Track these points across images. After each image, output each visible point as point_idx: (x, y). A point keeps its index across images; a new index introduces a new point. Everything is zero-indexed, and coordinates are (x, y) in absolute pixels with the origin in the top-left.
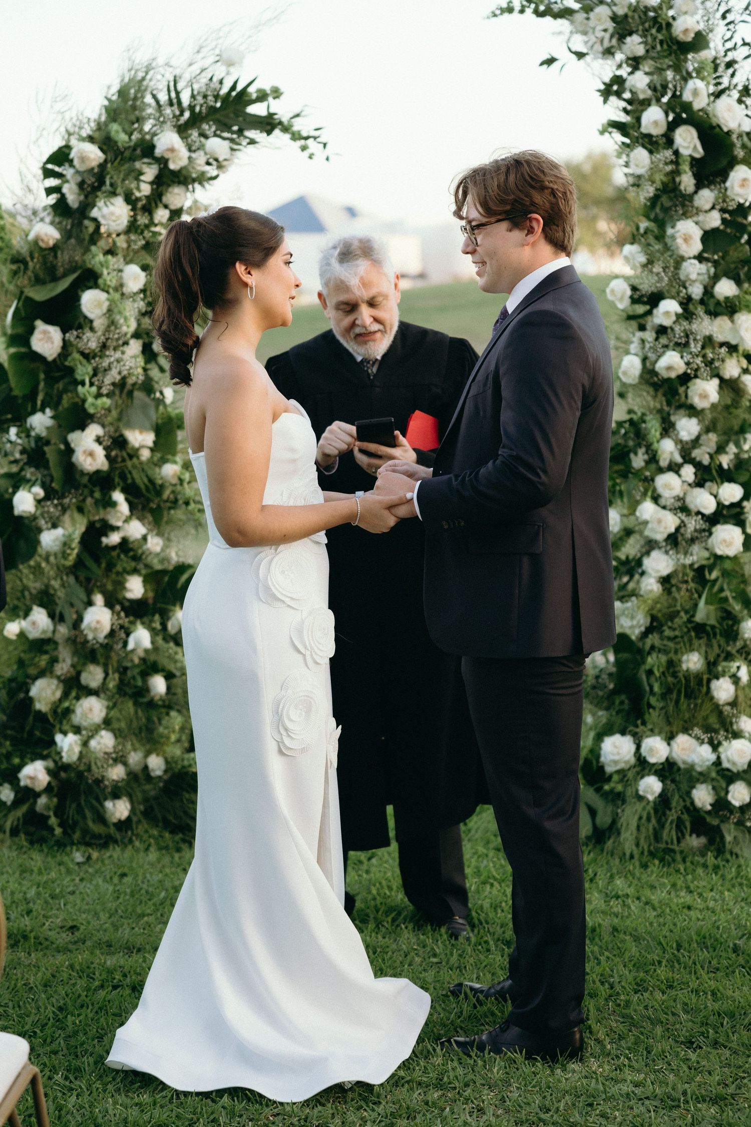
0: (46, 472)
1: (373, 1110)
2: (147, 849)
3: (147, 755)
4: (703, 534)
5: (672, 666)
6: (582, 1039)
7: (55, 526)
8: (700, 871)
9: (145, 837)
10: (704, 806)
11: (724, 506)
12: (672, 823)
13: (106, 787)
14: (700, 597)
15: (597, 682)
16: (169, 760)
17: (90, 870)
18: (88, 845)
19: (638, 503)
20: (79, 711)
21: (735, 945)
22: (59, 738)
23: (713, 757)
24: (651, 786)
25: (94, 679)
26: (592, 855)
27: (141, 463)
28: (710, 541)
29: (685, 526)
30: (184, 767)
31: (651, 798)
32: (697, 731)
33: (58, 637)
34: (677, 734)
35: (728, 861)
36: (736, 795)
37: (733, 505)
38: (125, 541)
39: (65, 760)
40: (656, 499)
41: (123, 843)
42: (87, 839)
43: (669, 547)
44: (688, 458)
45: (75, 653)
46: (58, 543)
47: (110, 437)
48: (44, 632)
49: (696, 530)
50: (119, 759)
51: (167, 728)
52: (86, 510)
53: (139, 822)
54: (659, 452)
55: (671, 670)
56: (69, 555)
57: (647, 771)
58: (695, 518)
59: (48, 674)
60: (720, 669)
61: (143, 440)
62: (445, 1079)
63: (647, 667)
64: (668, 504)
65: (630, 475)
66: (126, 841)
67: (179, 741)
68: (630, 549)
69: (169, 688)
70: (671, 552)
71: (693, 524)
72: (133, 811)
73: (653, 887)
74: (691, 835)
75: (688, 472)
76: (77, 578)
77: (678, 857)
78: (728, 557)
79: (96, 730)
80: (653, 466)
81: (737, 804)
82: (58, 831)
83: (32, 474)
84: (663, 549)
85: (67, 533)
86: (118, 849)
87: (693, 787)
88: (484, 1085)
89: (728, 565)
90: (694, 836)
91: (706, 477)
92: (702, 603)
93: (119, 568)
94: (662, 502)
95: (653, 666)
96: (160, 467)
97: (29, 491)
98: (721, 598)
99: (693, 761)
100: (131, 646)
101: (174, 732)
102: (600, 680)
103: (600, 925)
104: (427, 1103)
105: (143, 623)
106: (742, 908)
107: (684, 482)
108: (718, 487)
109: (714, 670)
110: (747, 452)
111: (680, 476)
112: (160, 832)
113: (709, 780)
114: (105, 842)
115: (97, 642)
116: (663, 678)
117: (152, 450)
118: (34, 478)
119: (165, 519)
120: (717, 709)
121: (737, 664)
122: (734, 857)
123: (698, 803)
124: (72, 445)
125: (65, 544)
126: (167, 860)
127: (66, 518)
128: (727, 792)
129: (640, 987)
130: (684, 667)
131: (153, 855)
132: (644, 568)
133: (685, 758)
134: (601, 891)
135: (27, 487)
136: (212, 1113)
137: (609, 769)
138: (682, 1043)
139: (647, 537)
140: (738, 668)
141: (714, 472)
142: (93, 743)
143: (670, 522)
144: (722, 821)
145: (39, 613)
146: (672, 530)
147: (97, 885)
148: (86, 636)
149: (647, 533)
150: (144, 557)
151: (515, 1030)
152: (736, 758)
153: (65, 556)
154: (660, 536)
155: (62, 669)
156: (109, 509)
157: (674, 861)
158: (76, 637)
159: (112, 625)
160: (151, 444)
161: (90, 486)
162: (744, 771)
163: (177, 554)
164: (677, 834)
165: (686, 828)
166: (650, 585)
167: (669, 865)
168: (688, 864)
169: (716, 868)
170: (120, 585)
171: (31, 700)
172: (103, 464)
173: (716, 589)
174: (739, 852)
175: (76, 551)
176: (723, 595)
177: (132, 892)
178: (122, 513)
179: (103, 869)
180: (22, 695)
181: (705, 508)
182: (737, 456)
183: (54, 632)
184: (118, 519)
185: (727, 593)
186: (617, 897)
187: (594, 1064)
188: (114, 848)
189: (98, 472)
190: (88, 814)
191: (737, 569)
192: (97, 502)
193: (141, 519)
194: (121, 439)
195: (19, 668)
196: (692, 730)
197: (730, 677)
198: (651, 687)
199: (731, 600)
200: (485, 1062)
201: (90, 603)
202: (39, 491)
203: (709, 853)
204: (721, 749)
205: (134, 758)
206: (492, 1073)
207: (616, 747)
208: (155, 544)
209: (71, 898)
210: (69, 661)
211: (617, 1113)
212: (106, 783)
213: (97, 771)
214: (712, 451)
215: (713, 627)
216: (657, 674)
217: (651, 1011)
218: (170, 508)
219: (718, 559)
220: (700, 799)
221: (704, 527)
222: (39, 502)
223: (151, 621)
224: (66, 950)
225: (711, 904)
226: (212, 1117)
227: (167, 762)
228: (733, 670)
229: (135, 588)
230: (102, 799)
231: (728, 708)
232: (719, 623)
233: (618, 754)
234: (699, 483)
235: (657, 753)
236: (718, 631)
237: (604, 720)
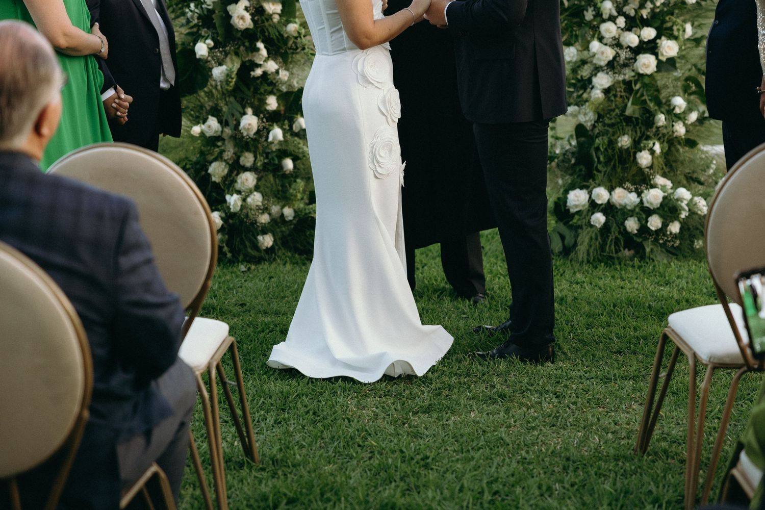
0: (214, 31)
1: (428, 387)
2: (284, 264)
3: (283, 207)
4: (631, 61)
5: (612, 143)
6: (553, 351)
7: (220, 64)
8: (630, 269)
9: (283, 257)
10: (632, 231)
11: (644, 42)
12: (612, 240)
13: (258, 226)
14: (629, 100)
15: (565, 158)
16: (297, 210)
17: (251, 276)
18: (249, 262)
19: (589, 42)
20: (239, 181)
21: (650, 305)
22: (228, 197)
23: (638, 200)
24: (599, 219)
25: (248, 161)
26: (562, 260)
27: (274, 23)
28: (635, 65)
29: (619, 56)
30: (306, 214)
31: (598, 226)
32: (628, 184)
33: (225, 136)
34: (615, 187)
35: (647, 263)
36: (653, 223)
37: (650, 41)
38: (265, 74)
39: (232, 210)
40: (601, 39)
41: (269, 260)
42: (247, 259)
43: (609, 70)
44: (620, 12)
45: (236, 145)
46: (223, 75)
47: (254, 7)
48: (216, 132)
49: (626, 58)
50: (265, 209)
51: (295, 190)
52: (240, 54)
53: (280, 248)
54: (602, 9)
55: (611, 147)
56: (230, 82)
57: (596, 210)
58: (625, 50)
59: (219, 159)
60: (642, 145)
61: (275, 9)
62: (471, 372)
63: (596, 145)
64: (608, 42)
65: (583, 25)
66: (272, 259)
67: (302, 199)
68: (585, 72)
69: (295, 167)
70: (610, 73)
71: (624, 55)
72: (275, 241)
73: (600, 278)
74: (624, 249)
75: (621, 21)
76: (235, 98)
77: (616, 261)
78: (647, 75)
79: (250, 192)
80: (598, 19)
81: (653, 229)
82: (229, 255)
83: (205, 32)
84: (605, 71)
85: (229, 69)
86: (267, 264)
87: (626, 219)
88: (494, 374)
89: (646, 80)
90: (626, 250)
91: (633, 25)
92: (629, 104)
93: (262, 90)
94: (605, 41)
95: (599, 144)
96: (286, 26)
97: (205, 43)
98: (643, 101)
99: (625, 203)
100: (270, 139)
101: (299, 192)
102: (566, 156)
103: (566, 296)
104: (460, 383)
105: (278, 125)
106: (655, 287)
107: (618, 28)
108: (641, 30)
109: (639, 146)
110: (658, 7)
111: (616, 24)
112: (292, 255)
113: (635, 215)
114: (258, 261)
115: (249, 137)
116: (606, 153)
117: (280, 15)
118: (206, 35)
119: (290, 60)
120: (640, 170)
121: (654, 141)
122: (651, 261)
123: (629, 229)
124: (230, 13)
125: (227, 75)
126: (297, 269)
127: (228, 59)
128: (647, 222)
129: (589, 326)
130: (619, 145)
131: (288, 267)
132: (593, 84)
133: (621, 202)
134: (567, 281)
135: (203, 40)
136: (333, 389)
137: (573, 210)
138: (615, 352)
139: (595, 64)
140: (654, 144)
141: (638, 21)
142: (249, 200)
143: (610, 53)
144: (644, 240)
145: (212, 120)
146: (611, 58)
147: (256, 283)
148: (242, 133)
149: (595, 61)
150: (277, 84)
151: (513, 347)
152: (652, 200)
153: (228, 82)
154: (603, 63)
155: (228, 155)
156: (254, 53)
157: (614, 264)
158: (236, 135)
159: (258, 126)
160: (279, 11)
161: (242, 39)
162: (658, 208)
163: (297, 83)
164: (615, 247)
165: (621, 244)
166: (597, 94)
167: (610, 267)
168: (622, 265)
169: (640, 267)
170: (263, 102)
171: (209, 175)
172: (250, 25)
173: (639, 95)
174: (654, 258)
175: (234, 80)
176: (643, 98)
177: (277, 286)
178: (263, 56)
179: (258, 275)
180: (203, 173)
181: (632, 43)
182: (652, 10)
183: (222, 132)
184: (261, 59)
185: (646, 97)
186: (578, 283)
187: (561, 364)
188: (264, 264)
189: (247, 29)
190: (248, 244)
191: (653, 82)
192: (247, 49)
193: (275, 60)
194: (260, 9)
195: (200, 156)
196: (625, 184)
197: (648, 150)
198: (598, 158)
199: (648, 102)
200: (495, 363)
201: (244, 113)
202: (210, 42)
203: (636, 259)
204: (643, 195)
205: (275, 209)
206: (499, 368)
207: (577, 197)
208: (284, 75)
209: (240, 290)
210: (232, 151)
211: (574, 386)
212: (258, 224)
213: (252, 216)
214: (636, 7)
215: (637, 119)
216: (602, 150)
217: (596, 337)
218: (293, 53)
219: (640, 76)
220: (630, 227)
221: (631, 56)
222: (210, 49)
223: (283, 124)
224: (238, 315)
225: (636, 286)
226: (333, 391)
227: (295, 211)
228: (651, 145)
229: (272, 103)
230: (256, 234)
231: (648, 170)
232: (641, 116)
233: (578, 200)
234: (629, 28)
235: (602, 197)
236: (640, 121)
237: (569, 181)
